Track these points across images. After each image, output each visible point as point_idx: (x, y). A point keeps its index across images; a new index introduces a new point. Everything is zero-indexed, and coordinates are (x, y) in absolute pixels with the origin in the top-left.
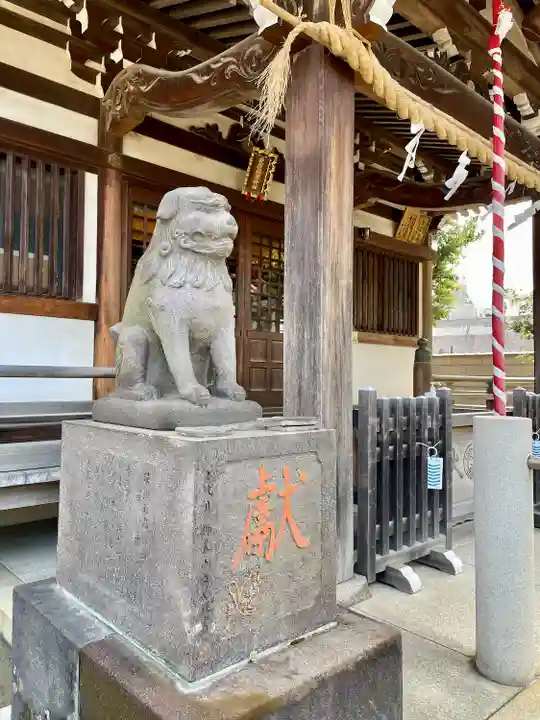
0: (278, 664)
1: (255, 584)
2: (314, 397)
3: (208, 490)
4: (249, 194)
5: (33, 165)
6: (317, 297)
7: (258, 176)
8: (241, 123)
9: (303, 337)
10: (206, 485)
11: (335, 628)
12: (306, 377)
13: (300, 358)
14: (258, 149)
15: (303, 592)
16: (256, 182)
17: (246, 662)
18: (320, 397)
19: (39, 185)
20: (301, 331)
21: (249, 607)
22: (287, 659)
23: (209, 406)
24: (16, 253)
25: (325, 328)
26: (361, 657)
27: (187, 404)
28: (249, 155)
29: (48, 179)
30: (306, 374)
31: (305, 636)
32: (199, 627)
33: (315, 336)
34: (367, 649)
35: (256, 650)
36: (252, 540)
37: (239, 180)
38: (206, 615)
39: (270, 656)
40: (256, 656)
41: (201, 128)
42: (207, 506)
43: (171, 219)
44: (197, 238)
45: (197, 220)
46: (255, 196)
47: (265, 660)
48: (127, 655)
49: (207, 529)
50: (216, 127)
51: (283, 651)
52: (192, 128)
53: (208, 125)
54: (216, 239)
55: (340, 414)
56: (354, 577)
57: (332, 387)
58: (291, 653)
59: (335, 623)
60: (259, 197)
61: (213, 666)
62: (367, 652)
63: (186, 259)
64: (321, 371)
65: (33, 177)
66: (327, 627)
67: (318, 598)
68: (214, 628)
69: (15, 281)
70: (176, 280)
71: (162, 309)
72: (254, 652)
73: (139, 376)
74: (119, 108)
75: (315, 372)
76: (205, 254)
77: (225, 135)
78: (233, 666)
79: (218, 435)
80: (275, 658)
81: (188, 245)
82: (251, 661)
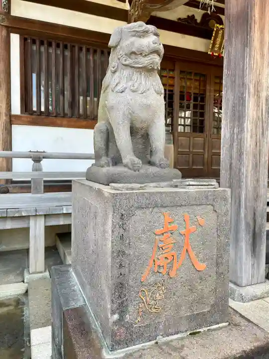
0: (175, 349)
1: (161, 292)
2: (240, 170)
3: (122, 226)
4: (213, 53)
5: (95, 52)
6: (243, 105)
7: (218, 43)
8: (209, 12)
9: (234, 131)
10: (120, 223)
11: (225, 327)
12: (234, 157)
13: (231, 146)
14: (218, 25)
15: (200, 300)
16: (217, 46)
17: (153, 342)
18: (244, 170)
19: (98, 62)
20: (233, 128)
21: (156, 307)
22: (183, 346)
23: (140, 171)
24: (88, 99)
25: (248, 125)
26: (239, 355)
27: (126, 169)
28: (213, 30)
29: (103, 59)
30: (235, 155)
31: (201, 330)
32: (116, 317)
33: (241, 131)
34: (245, 349)
35: (162, 335)
36: (158, 262)
37: (207, 46)
38: (122, 309)
39: (171, 341)
40: (161, 339)
41: (185, 19)
42: (122, 237)
43: (117, 46)
44: (133, 56)
45: (132, 43)
46: (217, 54)
47: (167, 344)
48: (85, 321)
49: (121, 253)
50: (193, 16)
51: (182, 339)
52: (179, 19)
53: (188, 16)
54: (146, 55)
55: (258, 181)
56: (265, 282)
57: (253, 164)
58: (186, 342)
59: (227, 323)
60: (219, 54)
61: (128, 342)
62: (245, 351)
63: (126, 72)
64: (245, 153)
65: (96, 58)
66: (221, 325)
67: (212, 306)
68: (128, 318)
69: (88, 113)
70: (119, 88)
71: (112, 108)
72: (160, 337)
73: (104, 152)
74: (136, 13)
75: (240, 154)
76: (139, 68)
77: (199, 21)
78: (143, 344)
79: (133, 189)
80: (174, 344)
81: (127, 63)
82: (157, 343)
